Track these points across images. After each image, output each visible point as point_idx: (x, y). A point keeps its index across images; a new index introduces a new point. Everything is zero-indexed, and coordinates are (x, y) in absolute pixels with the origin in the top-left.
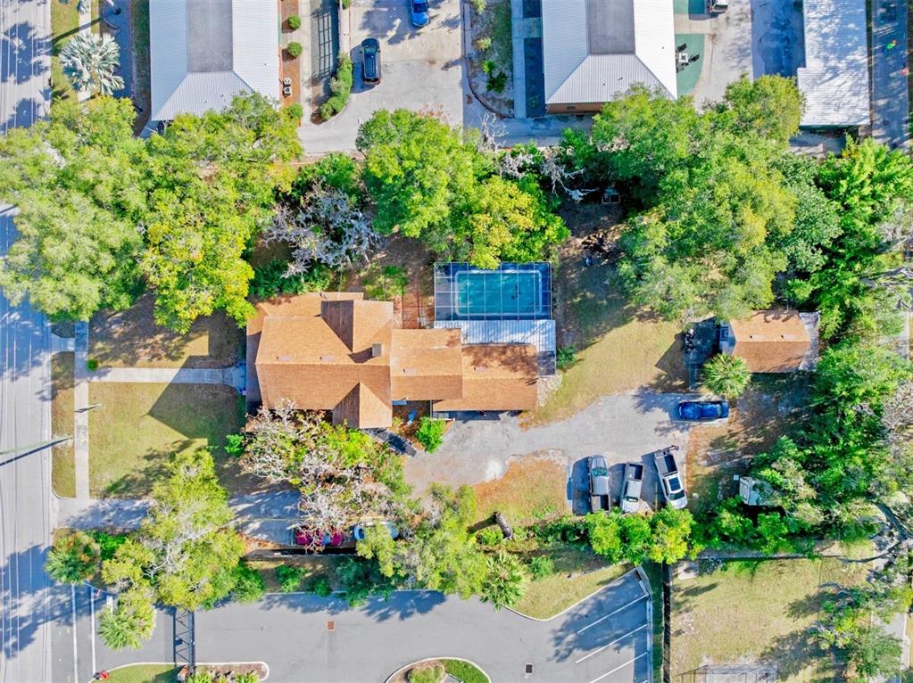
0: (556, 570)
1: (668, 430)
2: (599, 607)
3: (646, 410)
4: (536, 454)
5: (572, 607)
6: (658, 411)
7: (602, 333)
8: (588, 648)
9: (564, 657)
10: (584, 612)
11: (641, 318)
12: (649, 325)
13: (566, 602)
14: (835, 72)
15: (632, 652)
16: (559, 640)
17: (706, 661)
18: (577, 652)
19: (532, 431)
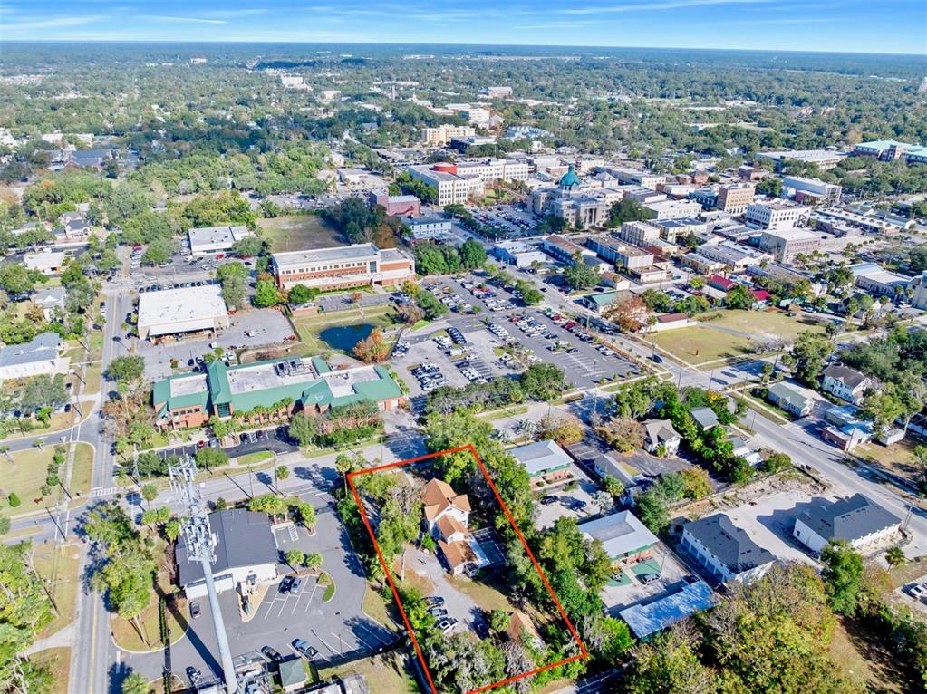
0: (386, 606)
1: (466, 623)
2: (375, 629)
3: (472, 613)
4: (435, 584)
5: (372, 619)
6: (473, 617)
7: (495, 588)
8: (354, 631)
9: (345, 624)
10: (370, 624)
11: (508, 599)
12: (507, 602)
13: (374, 616)
14: (649, 617)
15: (358, 648)
16: (355, 620)
17: (364, 677)
18: (351, 628)
19: (444, 580)
